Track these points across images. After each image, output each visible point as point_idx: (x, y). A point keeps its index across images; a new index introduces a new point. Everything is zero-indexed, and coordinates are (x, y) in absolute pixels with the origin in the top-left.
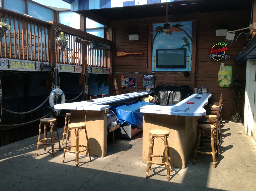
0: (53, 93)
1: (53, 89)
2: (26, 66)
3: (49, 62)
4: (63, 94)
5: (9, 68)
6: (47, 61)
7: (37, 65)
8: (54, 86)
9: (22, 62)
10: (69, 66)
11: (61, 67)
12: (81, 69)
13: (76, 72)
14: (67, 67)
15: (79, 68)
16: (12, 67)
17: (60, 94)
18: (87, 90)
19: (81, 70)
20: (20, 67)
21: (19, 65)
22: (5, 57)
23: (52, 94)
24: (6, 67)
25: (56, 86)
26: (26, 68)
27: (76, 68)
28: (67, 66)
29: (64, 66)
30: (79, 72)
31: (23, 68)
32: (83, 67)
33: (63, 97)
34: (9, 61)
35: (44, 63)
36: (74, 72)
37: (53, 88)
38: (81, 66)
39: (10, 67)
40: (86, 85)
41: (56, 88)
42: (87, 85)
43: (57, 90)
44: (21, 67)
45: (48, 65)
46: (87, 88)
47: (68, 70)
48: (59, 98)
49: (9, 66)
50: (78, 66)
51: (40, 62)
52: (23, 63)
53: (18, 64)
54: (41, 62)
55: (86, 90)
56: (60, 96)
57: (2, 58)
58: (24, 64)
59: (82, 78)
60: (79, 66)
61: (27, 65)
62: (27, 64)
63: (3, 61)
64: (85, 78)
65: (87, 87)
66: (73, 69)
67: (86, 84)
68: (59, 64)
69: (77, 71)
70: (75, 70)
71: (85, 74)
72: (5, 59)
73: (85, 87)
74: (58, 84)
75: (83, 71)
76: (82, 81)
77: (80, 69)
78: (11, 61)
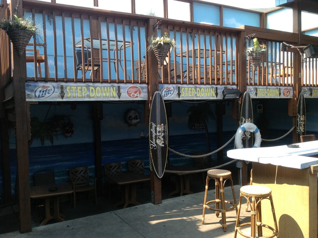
0: (241, 129)
1: (241, 124)
2: (202, 92)
3: (237, 85)
4: (257, 132)
5: (179, 97)
6: (233, 84)
7: (219, 91)
8: (244, 120)
9: (197, 87)
10: (270, 89)
11: (256, 91)
12: (292, 91)
13: (282, 97)
14: (267, 90)
15: (287, 90)
16: (183, 95)
17: (252, 131)
18: (302, 125)
19: (292, 94)
20: (194, 94)
21: (193, 92)
22: (174, 83)
23: (240, 132)
24: (176, 96)
25: (247, 120)
26: (203, 95)
27: (282, 91)
28: (267, 88)
29: (261, 90)
30: (289, 97)
31: (198, 95)
32: (294, 89)
33: (258, 136)
34: (179, 87)
35: (230, 87)
36: (279, 97)
37: (242, 122)
38: (292, 88)
39: (181, 96)
40: (299, 116)
41: (246, 122)
42: (302, 117)
43: (248, 126)
44: (196, 95)
45: (235, 90)
46: (302, 121)
47: (268, 95)
48: (251, 137)
49: (179, 94)
50: (286, 87)
51: (223, 86)
52: (198, 89)
53: (191, 91)
54: (225, 86)
55: (300, 124)
56: (253, 135)
57: (171, 85)
58: (200, 90)
59: (294, 105)
60: (289, 88)
61: (205, 91)
62: (204, 89)
63: (172, 89)
64: (297, 105)
65: (301, 119)
66: (278, 93)
67: (300, 114)
68: (254, 87)
69: (284, 95)
70: (280, 94)
71: (298, 99)
72: (174, 86)
73: (298, 120)
74: (250, 117)
75: (294, 95)
76: (293, 110)
77: (289, 91)
78: (182, 87)
